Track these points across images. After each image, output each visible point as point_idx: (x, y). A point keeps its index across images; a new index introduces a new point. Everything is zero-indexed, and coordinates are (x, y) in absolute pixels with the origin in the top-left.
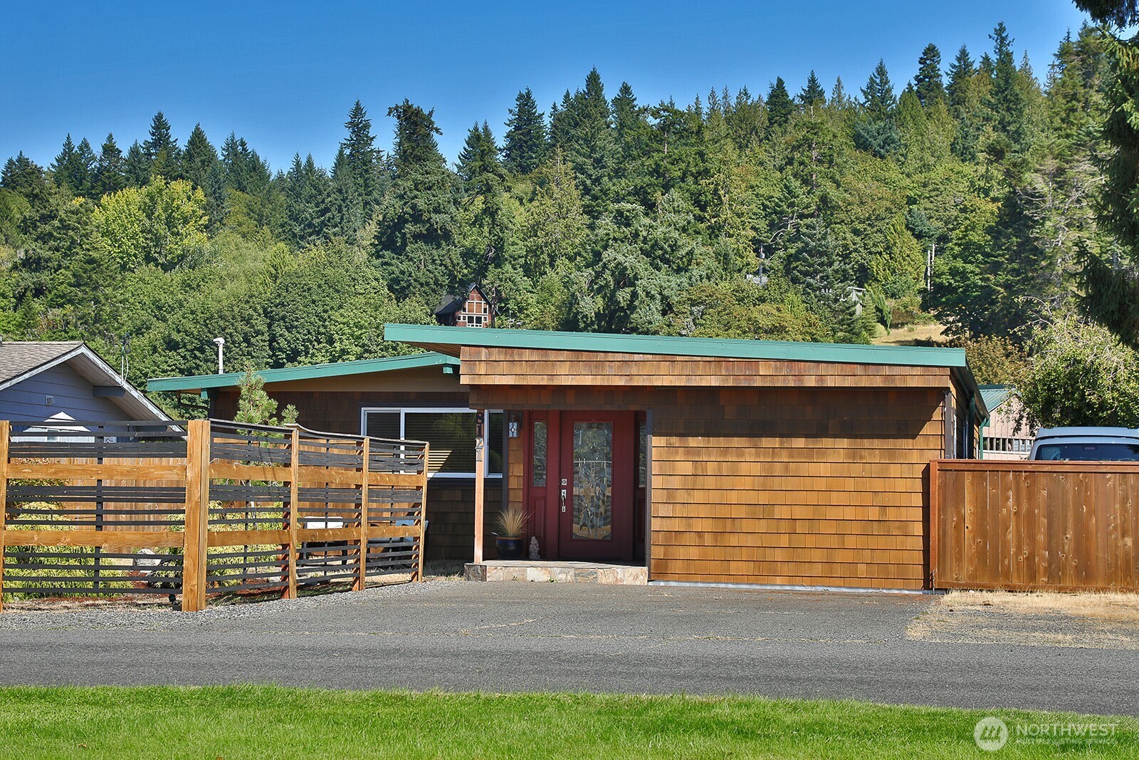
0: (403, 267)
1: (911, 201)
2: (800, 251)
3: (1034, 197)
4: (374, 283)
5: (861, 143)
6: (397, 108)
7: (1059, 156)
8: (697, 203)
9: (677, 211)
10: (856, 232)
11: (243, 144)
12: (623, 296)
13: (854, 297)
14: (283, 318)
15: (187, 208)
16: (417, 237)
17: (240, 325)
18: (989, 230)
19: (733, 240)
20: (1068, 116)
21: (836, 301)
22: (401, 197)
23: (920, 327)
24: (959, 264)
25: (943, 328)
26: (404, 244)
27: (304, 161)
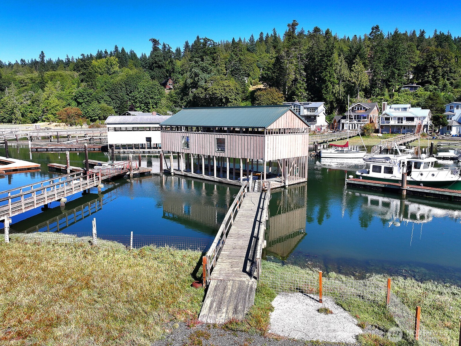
0: (153, 73)
1: (258, 61)
2: (234, 69)
3: (282, 57)
4: (148, 77)
5: (248, 50)
6: (151, 39)
7: (288, 48)
8: (213, 59)
9: (208, 61)
10: (247, 67)
11: (133, 51)
12: (196, 79)
13: (245, 79)
14: (128, 84)
15: (114, 63)
16: (156, 67)
17: (120, 86)
18: (273, 65)
19: (221, 67)
20: (289, 39)
21: (241, 80)
22: (152, 58)
23: (259, 86)
24: (267, 72)
25: (263, 86)
26: (154, 69)
27: (144, 54)
